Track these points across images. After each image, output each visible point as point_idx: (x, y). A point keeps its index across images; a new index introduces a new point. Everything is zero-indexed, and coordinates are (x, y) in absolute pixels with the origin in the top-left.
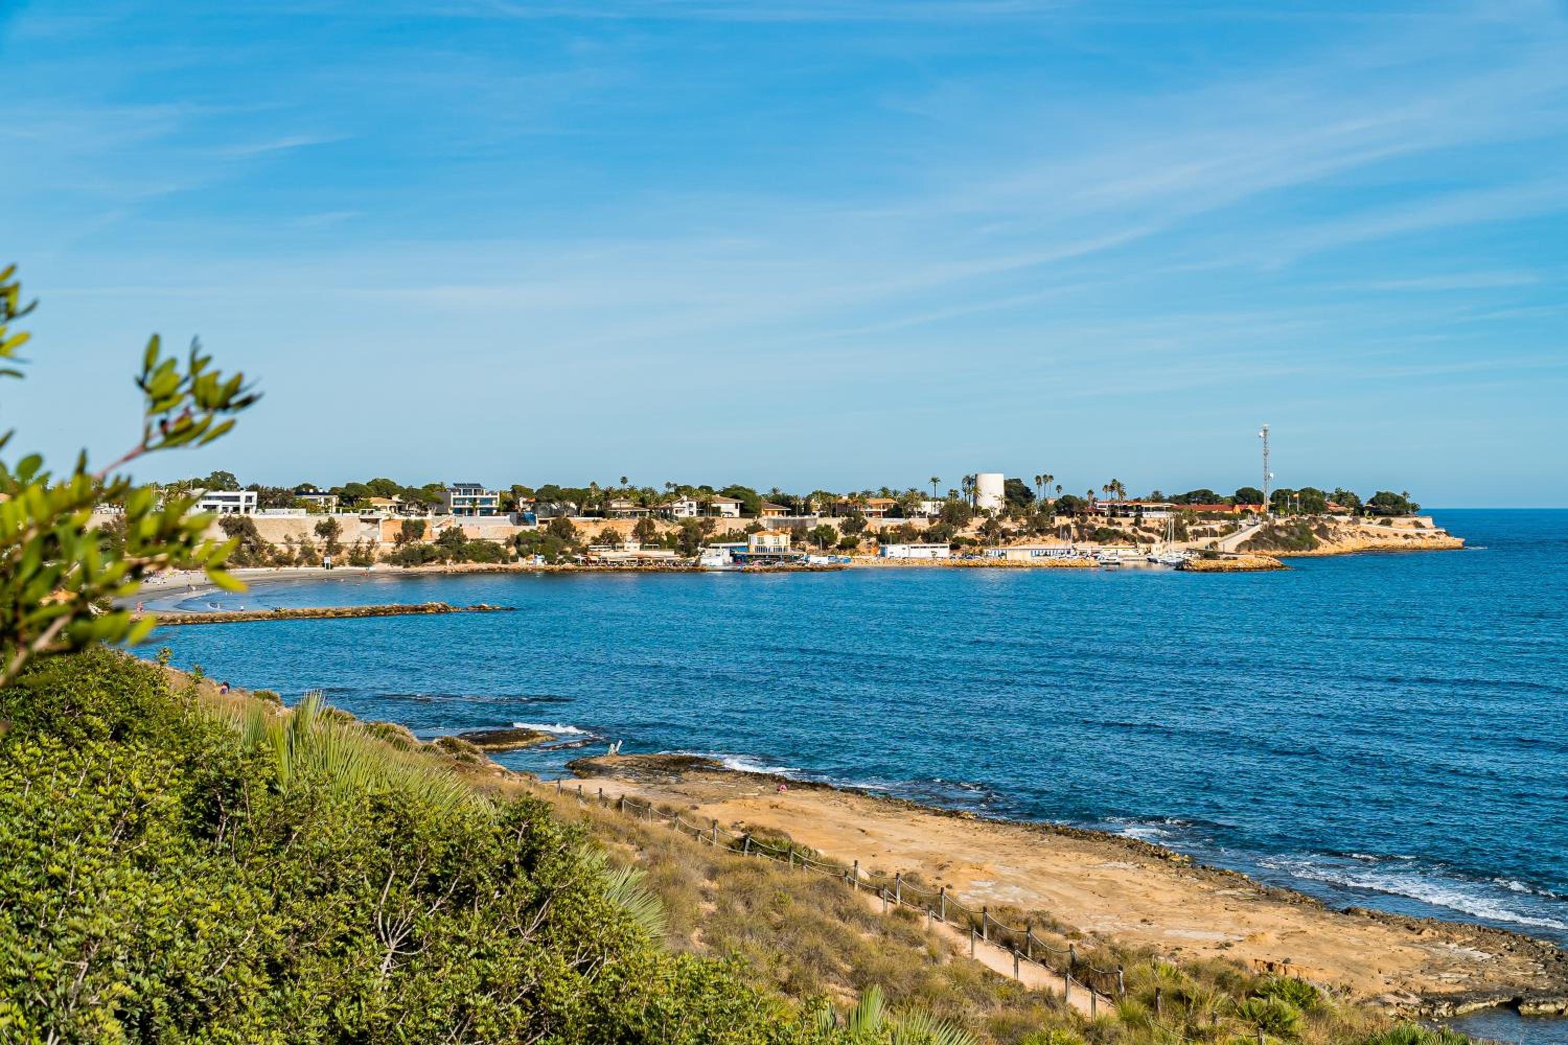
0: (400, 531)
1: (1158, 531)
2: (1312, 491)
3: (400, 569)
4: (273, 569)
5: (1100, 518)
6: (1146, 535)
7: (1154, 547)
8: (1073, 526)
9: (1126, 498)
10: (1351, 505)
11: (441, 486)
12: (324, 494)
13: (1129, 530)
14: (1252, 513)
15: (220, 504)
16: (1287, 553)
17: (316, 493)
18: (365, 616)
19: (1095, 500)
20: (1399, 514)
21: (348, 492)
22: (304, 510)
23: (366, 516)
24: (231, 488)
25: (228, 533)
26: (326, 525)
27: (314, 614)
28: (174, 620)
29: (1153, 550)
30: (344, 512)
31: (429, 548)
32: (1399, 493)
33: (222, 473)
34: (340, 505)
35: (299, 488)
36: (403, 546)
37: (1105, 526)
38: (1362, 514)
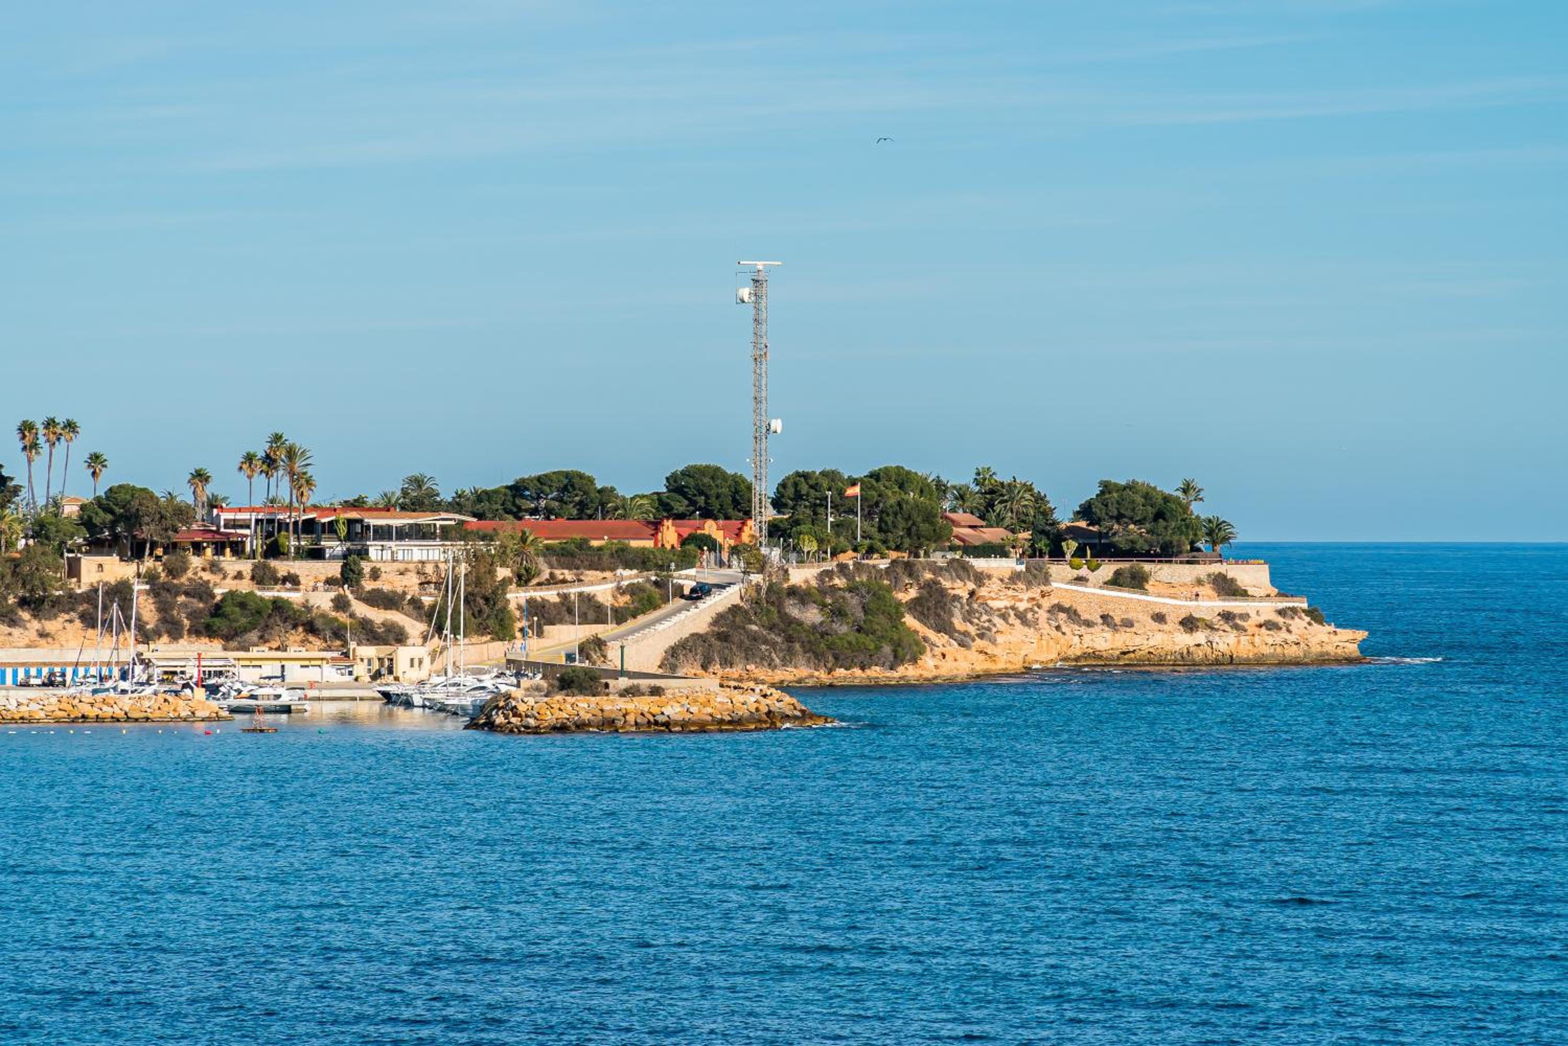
1: (416, 603)
2: (902, 479)
5: (229, 562)
6: (378, 616)
7: (403, 655)
8: (139, 587)
9: (312, 498)
10: (1023, 522)
13: (323, 601)
14: (713, 546)
16: (822, 675)
19: (213, 504)
20: (1166, 553)
29: (399, 669)
32: (1170, 487)
37: (245, 587)
38: (1057, 554)
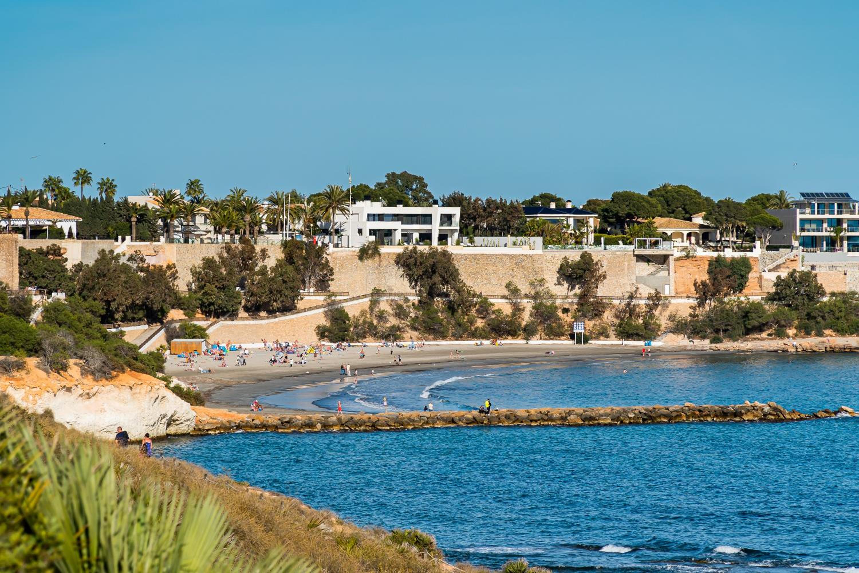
0: (705, 277)
3: (705, 344)
4: (487, 343)
11: (780, 197)
12: (574, 211)
15: (398, 226)
17: (561, 209)
18: (634, 423)
21: (615, 209)
22: (539, 240)
23: (648, 251)
24: (418, 202)
25: (411, 278)
26: (577, 265)
27: (547, 417)
28: (310, 425)
30: (608, 242)
31: (756, 307)
33: (404, 175)
34: (602, 231)
35: (533, 201)
36: (710, 304)
